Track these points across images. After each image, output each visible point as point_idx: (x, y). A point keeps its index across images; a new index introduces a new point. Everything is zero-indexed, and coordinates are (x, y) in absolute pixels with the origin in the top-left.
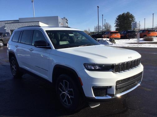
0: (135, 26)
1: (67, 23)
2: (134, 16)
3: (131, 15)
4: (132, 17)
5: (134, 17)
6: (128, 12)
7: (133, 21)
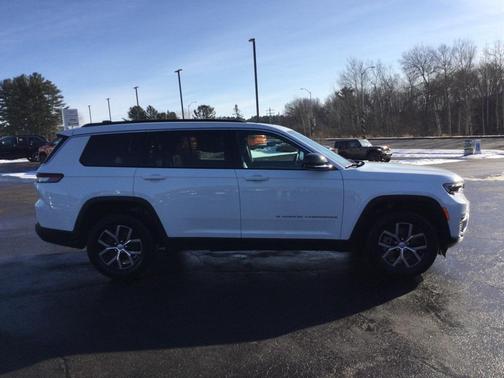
0: (75, 120)
2: (58, 88)
3: (48, 82)
4: (51, 89)
5: (58, 91)
6: (35, 74)
7: (58, 104)
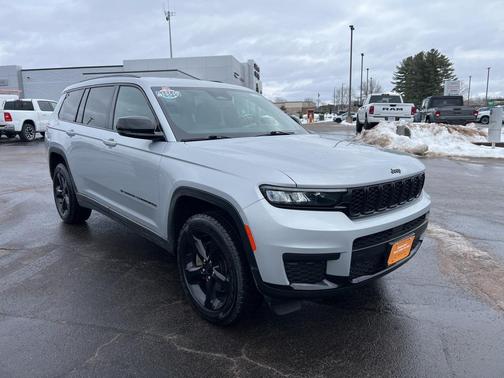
0: (455, 90)
1: (258, 77)
2: (450, 62)
3: (443, 57)
6: (433, 50)
